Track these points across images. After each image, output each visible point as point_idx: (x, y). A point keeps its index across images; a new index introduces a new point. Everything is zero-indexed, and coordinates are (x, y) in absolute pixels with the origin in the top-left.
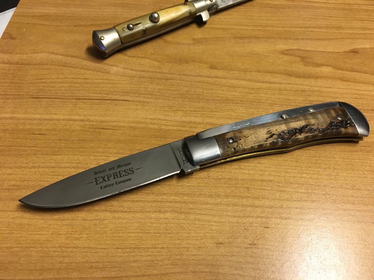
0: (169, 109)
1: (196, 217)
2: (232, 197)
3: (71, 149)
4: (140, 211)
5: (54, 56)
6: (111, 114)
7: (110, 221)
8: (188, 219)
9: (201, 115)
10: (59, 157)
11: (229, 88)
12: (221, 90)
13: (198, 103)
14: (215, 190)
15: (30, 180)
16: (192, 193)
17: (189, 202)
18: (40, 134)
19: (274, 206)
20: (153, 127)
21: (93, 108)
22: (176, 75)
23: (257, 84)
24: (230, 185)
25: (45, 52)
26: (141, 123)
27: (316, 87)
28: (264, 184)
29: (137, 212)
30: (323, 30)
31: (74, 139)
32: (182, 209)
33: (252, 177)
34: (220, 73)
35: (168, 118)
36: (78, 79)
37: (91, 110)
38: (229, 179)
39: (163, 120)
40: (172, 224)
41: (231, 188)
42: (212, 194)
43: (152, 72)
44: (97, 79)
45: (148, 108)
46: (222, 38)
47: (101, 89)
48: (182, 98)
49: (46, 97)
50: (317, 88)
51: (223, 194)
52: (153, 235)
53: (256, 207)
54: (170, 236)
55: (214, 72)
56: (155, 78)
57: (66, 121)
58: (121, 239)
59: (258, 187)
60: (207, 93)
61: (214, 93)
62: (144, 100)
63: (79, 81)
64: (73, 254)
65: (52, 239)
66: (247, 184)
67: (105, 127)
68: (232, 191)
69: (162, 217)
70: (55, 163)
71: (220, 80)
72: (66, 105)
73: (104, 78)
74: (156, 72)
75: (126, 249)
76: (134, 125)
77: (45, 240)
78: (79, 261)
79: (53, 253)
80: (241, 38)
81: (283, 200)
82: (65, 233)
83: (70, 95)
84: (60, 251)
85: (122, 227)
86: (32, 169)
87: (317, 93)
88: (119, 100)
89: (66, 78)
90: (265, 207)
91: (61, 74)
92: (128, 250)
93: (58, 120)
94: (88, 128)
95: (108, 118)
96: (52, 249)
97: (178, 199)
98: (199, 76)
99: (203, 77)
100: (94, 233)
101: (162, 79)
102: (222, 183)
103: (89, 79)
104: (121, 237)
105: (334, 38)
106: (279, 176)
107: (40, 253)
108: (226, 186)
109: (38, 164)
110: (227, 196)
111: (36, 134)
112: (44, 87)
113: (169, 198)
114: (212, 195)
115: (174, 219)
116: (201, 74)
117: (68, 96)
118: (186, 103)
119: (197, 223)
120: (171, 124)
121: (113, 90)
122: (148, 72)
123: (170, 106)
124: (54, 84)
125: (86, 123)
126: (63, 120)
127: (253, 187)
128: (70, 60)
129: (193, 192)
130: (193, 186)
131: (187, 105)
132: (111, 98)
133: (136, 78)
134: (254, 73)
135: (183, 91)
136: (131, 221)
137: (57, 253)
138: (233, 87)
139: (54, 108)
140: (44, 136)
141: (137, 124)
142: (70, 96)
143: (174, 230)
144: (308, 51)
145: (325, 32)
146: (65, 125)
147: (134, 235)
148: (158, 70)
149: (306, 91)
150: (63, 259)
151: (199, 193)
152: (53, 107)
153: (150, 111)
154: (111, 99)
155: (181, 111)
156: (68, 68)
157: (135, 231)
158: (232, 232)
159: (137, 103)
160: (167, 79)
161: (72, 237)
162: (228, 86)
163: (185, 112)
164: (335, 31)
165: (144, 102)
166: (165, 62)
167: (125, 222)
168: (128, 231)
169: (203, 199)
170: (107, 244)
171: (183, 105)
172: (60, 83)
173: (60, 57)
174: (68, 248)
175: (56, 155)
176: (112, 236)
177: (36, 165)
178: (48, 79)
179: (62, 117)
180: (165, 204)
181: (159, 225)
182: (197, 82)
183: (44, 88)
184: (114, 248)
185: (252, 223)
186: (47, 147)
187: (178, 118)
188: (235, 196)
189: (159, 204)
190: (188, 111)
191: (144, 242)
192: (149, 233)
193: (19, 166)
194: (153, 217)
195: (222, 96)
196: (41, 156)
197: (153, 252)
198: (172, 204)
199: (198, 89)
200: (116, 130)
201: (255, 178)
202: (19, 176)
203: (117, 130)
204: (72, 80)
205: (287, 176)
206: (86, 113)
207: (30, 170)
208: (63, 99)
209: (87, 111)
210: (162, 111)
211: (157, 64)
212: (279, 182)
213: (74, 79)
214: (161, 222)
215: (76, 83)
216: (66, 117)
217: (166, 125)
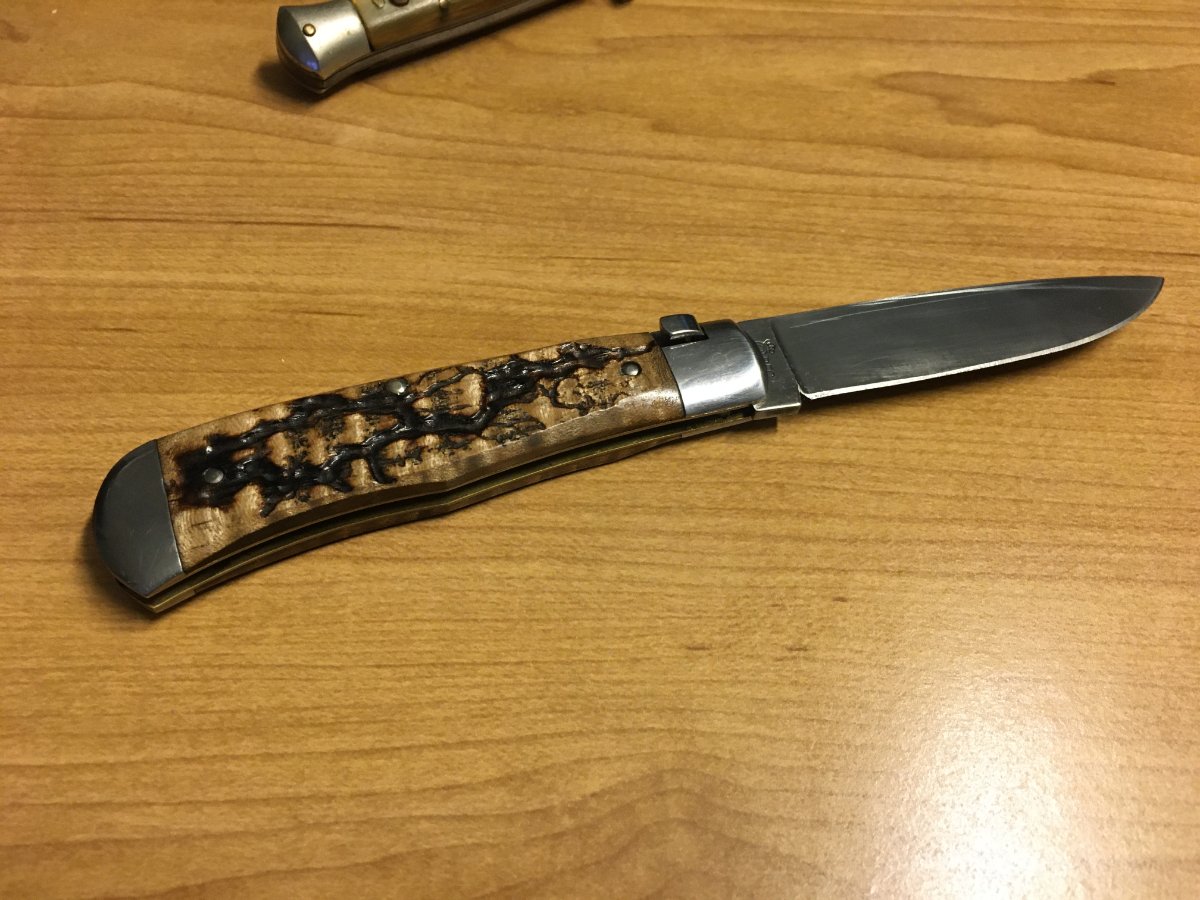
0: (527, 252)
1: (623, 572)
2: (734, 511)
3: (219, 375)
4: (444, 556)
5: (154, 92)
6: (345, 269)
7: (353, 587)
8: (599, 579)
9: (629, 272)
10: (182, 397)
11: (716, 189)
12: (691, 196)
13: (619, 236)
14: (680, 493)
15: (91, 467)
16: (607, 502)
17: (600, 529)
18: (116, 330)
19: (862, 538)
20: (477, 307)
21: (287, 251)
22: (545, 151)
23: (802, 176)
24: (724, 477)
25: (124, 79)
26: (441, 294)
27: (987, 185)
28: (831, 473)
29: (439, 560)
30: (1007, 16)
31: (228, 345)
32: (579, 549)
33: (791, 453)
34: (686, 145)
35: (524, 280)
36: (231, 161)
37: (276, 255)
38: (722, 460)
39: (511, 286)
40: (549, 595)
41: (730, 487)
42: (668, 505)
43: (470, 141)
44: (292, 163)
45: (461, 250)
46: (689, 37)
47: (309, 194)
48: (566, 220)
49: (133, 216)
50: (991, 190)
51: (703, 504)
52: (490, 627)
53: (807, 540)
54: (542, 627)
55: (667, 143)
56: (479, 161)
57: (200, 291)
58: (390, 641)
59: (811, 483)
60: (645, 205)
61: (670, 205)
62: (447, 225)
63: (237, 167)
64: (239, 684)
65: (169, 643)
66: (778, 473)
67: (325, 308)
68: (732, 496)
69: (514, 574)
70: (168, 416)
71: (687, 166)
72: (197, 240)
73: (318, 158)
74: (483, 142)
75: (405, 669)
76: (418, 301)
77: (150, 646)
78: (259, 706)
79: (174, 683)
80: (748, 38)
81: (890, 519)
82: (211, 624)
83: (208, 210)
84: (199, 677)
85: (390, 605)
86: (97, 435)
87: (987, 204)
88: (367, 226)
89: (193, 159)
90: (834, 540)
91: (179, 147)
92: (412, 672)
93: (174, 286)
94: (274, 311)
95: (334, 281)
96: (171, 672)
97: (564, 519)
98: (619, 153)
99: (633, 156)
100: (302, 623)
101: (504, 162)
102: (699, 473)
103: (269, 161)
104: (390, 632)
105: (1038, 39)
106: (876, 450)
107: (132, 684)
108: (714, 480)
109: (117, 419)
110: (716, 511)
111: (106, 330)
112: (125, 185)
113: (534, 517)
114: (670, 508)
115: (553, 579)
116: (626, 147)
117: (202, 214)
118: (581, 235)
119: (625, 589)
120: (534, 298)
121: (346, 197)
122: (458, 140)
123: (531, 246)
124: (156, 178)
125: (264, 295)
126: (192, 286)
127: (794, 482)
128: (204, 103)
129: (610, 499)
130: (610, 482)
131: (585, 242)
132: (341, 218)
133: (420, 158)
134: (791, 146)
135: (569, 197)
136: (418, 587)
137: (188, 683)
138: (730, 187)
139: (162, 250)
140: (129, 334)
141: (428, 297)
142: (210, 215)
143: (554, 610)
144: (959, 77)
145: (1010, 21)
146: (196, 301)
147: (428, 626)
148: (488, 136)
149: (956, 198)
150: (209, 701)
151: (628, 502)
152: (157, 246)
153: (468, 258)
154: (342, 222)
155: (567, 258)
156: (199, 128)
157: (431, 614)
158: (733, 614)
159: (424, 236)
160: (517, 163)
161: (234, 636)
162: (712, 185)
163: (578, 261)
164: (1042, 19)
165: (446, 232)
166: (512, 111)
167: (399, 589)
168: (411, 616)
169: (640, 519)
170: (347, 654)
171: (572, 242)
172: (175, 172)
173: (173, 95)
174: (220, 667)
175: (173, 392)
176: (361, 632)
177: (109, 422)
178: (135, 161)
179: (186, 278)
180: (523, 534)
181: (506, 598)
182: (613, 172)
183: (125, 189)
184: (368, 666)
185: (795, 587)
186: (143, 370)
187: (556, 281)
188: (743, 509)
189: (506, 536)
190: (585, 258)
191: (460, 647)
192: (475, 620)
193: (56, 425)
194: (485, 573)
195: (694, 212)
196: (124, 395)
197: (490, 676)
198: (547, 536)
199: (619, 192)
200: (361, 316)
201: (801, 457)
202: (54, 456)
203: (365, 319)
204: (213, 163)
205: (901, 450)
206: (265, 265)
207: (89, 437)
208: (188, 221)
209: (265, 258)
210: (504, 258)
211: (484, 116)
212: (875, 468)
213: (219, 163)
214: (511, 588)
215: (227, 175)
216: (201, 278)
217: (519, 302)
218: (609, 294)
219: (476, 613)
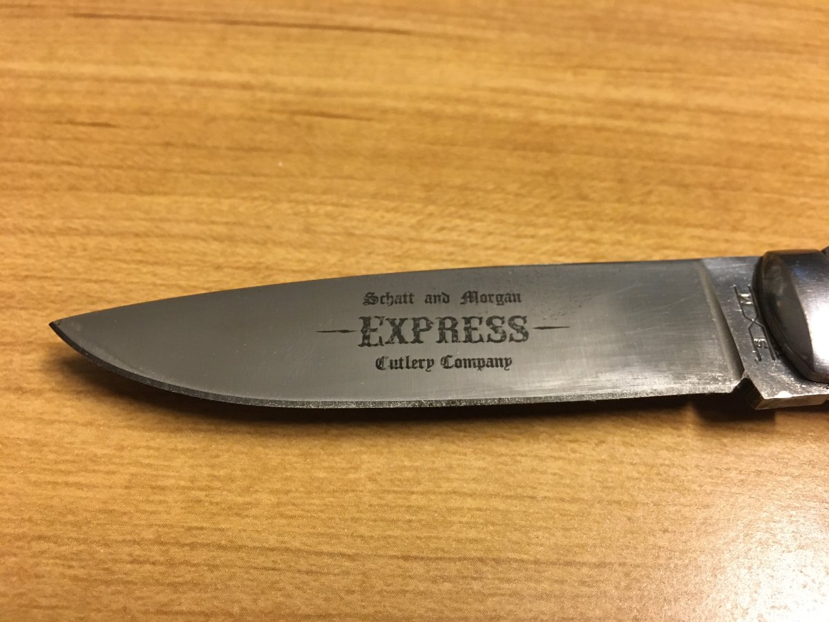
3: (207, 177)
6: (349, 71)
9: (673, 84)
10: (163, 200)
13: (656, 47)
15: (49, 275)
18: (94, 125)
26: (459, 101)
39: (538, 94)
49: (123, 14)
58: (420, 521)
60: (680, 19)
64: (216, 573)
65: (128, 509)
67: (328, 110)
70: (145, 220)
75: (442, 564)
77: (100, 511)
78: (243, 609)
79: (129, 566)
82: (182, 483)
83: (203, 10)
84: (162, 559)
85: (417, 469)
86: (59, 238)
92: (453, 569)
93: (161, 82)
94: (270, 110)
96: (127, 549)
100: (302, 489)
104: (420, 508)
107: (74, 563)
109: (85, 221)
117: (196, 13)
118: (613, 45)
120: (567, 108)
123: (557, 54)
125: (260, 94)
131: (617, 52)
132: (345, 21)
135: (594, 9)
137: (148, 567)
140: (106, 131)
142: (204, 14)
147: (470, 503)
150: (174, 596)
152: (145, 43)
154: (346, 25)
155: (600, 68)
157: (473, 486)
159: (436, 41)
161: (211, 503)
168: (446, 486)
170: (362, 537)
171: (603, 51)
174: (193, 546)
175: (152, 193)
176: (380, 505)
177: (76, 224)
179: (173, 74)
184: (392, 557)
186: (119, 167)
190: (620, 69)
191: (516, 536)
192: (532, 498)
193: (14, 225)
196: (95, 195)
197: (562, 582)
202: (7, 261)
203: (374, 122)
206: (261, 65)
207: (51, 240)
208: (179, 20)
216: (190, 75)
217: (549, 111)
218: (654, 106)
219: (533, 488)
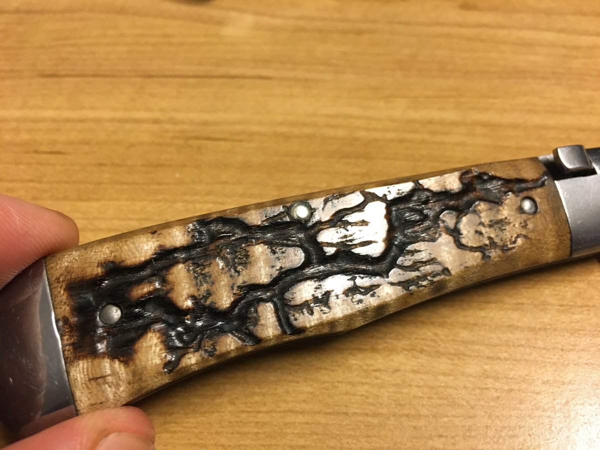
0: (371, 93)
3: (126, 187)
6: (229, 107)
9: (456, 106)
11: (517, 47)
12: (498, 51)
13: (444, 80)
20: (333, 133)
21: (184, 95)
22: (380, 24)
23: (583, 37)
31: (135, 164)
34: (487, 18)
36: (148, 36)
37: (177, 98)
39: (360, 118)
43: (322, 20)
44: (193, 36)
47: (204, 56)
48: (400, 70)
49: (74, 74)
55: (472, 17)
56: (330, 32)
57: (117, 124)
60: (463, 59)
61: (482, 58)
63: (152, 40)
67: (212, 136)
69: (381, 367)
71: (491, 31)
72: (118, 88)
73: (211, 33)
74: (332, 20)
76: (285, 130)
83: (129, 68)
88: (245, 77)
89: (121, 35)
91: (112, 28)
93: (98, 121)
94: (172, 137)
95: (221, 116)
98: (437, 24)
99: (447, 25)
101: (349, 32)
103: (176, 36)
111: (42, 152)
112: (71, 53)
116: (442, 20)
117: (124, 71)
118: (414, 80)
121: (231, 58)
122: (313, 19)
123: (374, 89)
124: (94, 48)
125: (165, 126)
126: (112, 120)
131: (417, 85)
132: (226, 72)
133: (286, 31)
134: (570, 18)
135: (401, 54)
138: (529, 45)
139: (92, 95)
140: (60, 157)
142: (130, 71)
146: (114, 131)
148: (336, 16)
152: (89, 93)
154: (227, 75)
156: (128, 16)
162: (515, 44)
163: (413, 99)
171: (406, 85)
172: (108, 44)
178: (80, 38)
182: (433, 37)
183: (71, 56)
187: (396, 114)
195: (502, 63)
199: (440, 50)
203: (244, 143)
204: (136, 38)
208: (114, 76)
209: (169, 100)
213: (140, 37)
214: (379, 381)
215: (145, 45)
